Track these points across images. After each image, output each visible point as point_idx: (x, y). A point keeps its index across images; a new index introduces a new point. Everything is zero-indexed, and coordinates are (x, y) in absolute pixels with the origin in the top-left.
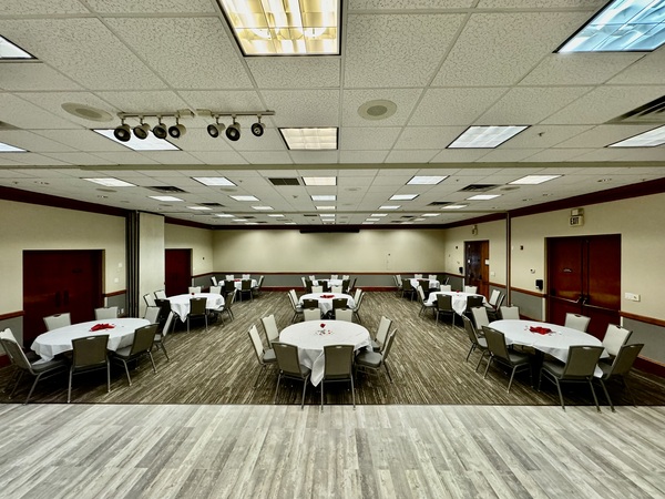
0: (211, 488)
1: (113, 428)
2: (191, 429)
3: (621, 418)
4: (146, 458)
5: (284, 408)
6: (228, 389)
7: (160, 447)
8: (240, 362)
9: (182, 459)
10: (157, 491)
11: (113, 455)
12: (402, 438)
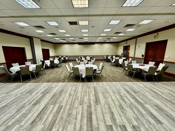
0: (59, 97)
1: (33, 87)
2: (53, 87)
3: (160, 84)
4: (42, 92)
5: (76, 83)
6: (61, 80)
7: (45, 90)
8: (64, 75)
9: (51, 92)
10: (46, 98)
11: (34, 92)
12: (105, 88)
